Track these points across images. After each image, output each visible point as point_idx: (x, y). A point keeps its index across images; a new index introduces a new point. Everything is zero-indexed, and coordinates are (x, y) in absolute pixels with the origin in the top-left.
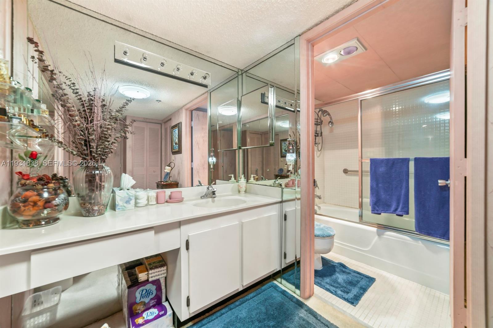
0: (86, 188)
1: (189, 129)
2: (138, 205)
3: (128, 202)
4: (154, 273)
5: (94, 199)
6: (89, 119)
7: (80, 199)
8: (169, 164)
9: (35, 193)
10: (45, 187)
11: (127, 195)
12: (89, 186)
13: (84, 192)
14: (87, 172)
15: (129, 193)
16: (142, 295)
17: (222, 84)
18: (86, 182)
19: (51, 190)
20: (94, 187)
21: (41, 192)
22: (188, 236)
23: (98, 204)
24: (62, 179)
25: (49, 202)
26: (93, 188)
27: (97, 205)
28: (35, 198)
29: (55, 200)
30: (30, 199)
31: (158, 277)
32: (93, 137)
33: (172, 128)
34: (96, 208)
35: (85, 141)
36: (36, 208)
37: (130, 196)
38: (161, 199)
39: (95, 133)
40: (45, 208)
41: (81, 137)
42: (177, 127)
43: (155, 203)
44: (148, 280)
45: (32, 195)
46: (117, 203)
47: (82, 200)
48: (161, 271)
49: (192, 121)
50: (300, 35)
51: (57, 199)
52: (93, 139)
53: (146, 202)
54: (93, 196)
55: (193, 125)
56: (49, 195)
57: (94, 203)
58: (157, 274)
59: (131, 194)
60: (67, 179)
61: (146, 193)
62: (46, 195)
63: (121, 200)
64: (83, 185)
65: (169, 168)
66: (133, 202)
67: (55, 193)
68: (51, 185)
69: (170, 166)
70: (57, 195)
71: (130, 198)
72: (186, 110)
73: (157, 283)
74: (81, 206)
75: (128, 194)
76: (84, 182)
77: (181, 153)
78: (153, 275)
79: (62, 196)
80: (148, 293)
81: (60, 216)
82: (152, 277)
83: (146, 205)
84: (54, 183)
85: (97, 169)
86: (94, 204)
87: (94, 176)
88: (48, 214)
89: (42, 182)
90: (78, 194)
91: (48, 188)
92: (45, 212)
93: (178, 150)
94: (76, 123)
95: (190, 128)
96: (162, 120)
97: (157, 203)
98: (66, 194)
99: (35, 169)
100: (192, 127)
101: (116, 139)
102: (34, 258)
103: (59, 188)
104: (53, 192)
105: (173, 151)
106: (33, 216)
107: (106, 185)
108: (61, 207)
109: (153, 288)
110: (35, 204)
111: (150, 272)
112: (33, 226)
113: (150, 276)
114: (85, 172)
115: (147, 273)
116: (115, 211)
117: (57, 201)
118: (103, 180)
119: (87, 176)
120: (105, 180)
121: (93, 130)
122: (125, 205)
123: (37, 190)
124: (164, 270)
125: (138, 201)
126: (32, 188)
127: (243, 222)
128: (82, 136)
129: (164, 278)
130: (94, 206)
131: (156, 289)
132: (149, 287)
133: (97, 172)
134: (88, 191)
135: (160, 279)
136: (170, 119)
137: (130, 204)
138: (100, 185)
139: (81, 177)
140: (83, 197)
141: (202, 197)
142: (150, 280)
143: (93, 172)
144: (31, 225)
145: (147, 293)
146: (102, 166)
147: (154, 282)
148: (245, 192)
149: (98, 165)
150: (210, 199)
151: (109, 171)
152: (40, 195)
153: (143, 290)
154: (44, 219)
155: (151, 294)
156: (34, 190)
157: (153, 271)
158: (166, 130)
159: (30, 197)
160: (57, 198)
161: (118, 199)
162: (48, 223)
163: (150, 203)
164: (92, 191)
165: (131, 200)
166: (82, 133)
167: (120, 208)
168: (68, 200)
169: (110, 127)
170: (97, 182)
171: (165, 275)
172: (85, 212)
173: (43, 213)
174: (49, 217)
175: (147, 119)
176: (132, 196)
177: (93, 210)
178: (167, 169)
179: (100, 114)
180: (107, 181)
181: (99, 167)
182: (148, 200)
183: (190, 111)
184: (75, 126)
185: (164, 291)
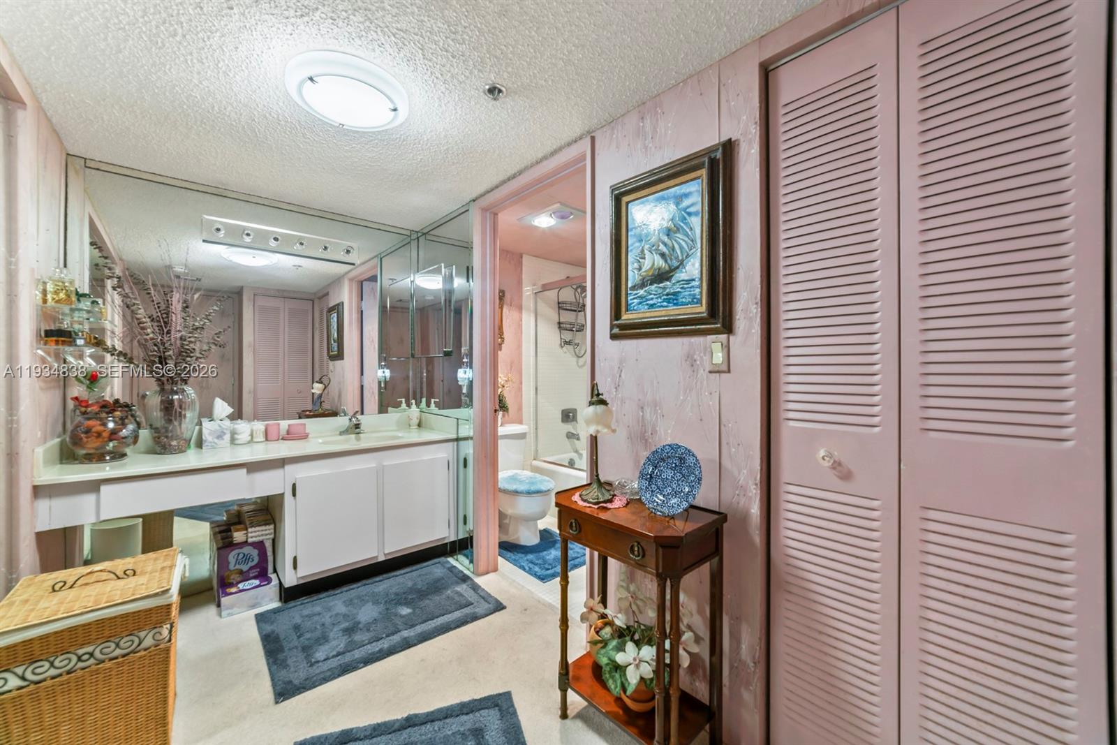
0: (161, 418)
1: (355, 316)
2: (237, 442)
3: (220, 437)
4: (255, 532)
5: (171, 431)
6: (165, 331)
7: (153, 431)
8: (320, 379)
9: (99, 422)
10: (110, 415)
11: (218, 428)
12: (165, 415)
13: (160, 423)
14: (162, 397)
15: (222, 425)
16: (237, 560)
17: (394, 249)
18: (161, 410)
19: (117, 419)
20: (171, 416)
21: (105, 421)
22: (296, 479)
23: (177, 438)
24: (127, 406)
25: (115, 434)
26: (170, 418)
27: (176, 440)
28: (100, 428)
29: (122, 431)
30: (94, 430)
31: (261, 538)
32: (170, 353)
33: (329, 312)
34: (174, 443)
35: (160, 357)
36: (101, 440)
37: (223, 429)
38: (273, 434)
39: (173, 347)
40: (111, 440)
41: (155, 353)
42: (336, 311)
43: (262, 439)
44: (246, 542)
45: (95, 425)
46: (204, 438)
47: (155, 432)
48: (266, 530)
49: (362, 300)
50: (474, 201)
51: (124, 431)
52: (170, 356)
53: (249, 438)
54: (170, 428)
55: (363, 309)
56: (115, 425)
57: (172, 436)
58: (260, 533)
59: (224, 427)
60: (134, 406)
61: (248, 426)
62: (111, 425)
63: (210, 434)
64: (157, 415)
65: (321, 386)
66: (227, 437)
67: (122, 423)
68: (118, 413)
69: (321, 383)
70: (124, 425)
71: (223, 432)
72: (351, 280)
73: (260, 546)
74: (155, 441)
75: (220, 426)
76: (158, 410)
77: (343, 359)
78: (253, 534)
79: (131, 427)
80: (247, 558)
81: (128, 450)
82: (252, 537)
83: (249, 442)
84: (121, 411)
85: (176, 393)
86: (172, 438)
87: (171, 402)
88: (114, 447)
89: (107, 410)
90: (151, 425)
91: (113, 417)
92: (111, 444)
93: (336, 353)
94: (148, 337)
95: (358, 313)
96: (315, 294)
97: (267, 440)
98: (136, 425)
99: (94, 393)
100: (362, 311)
101: (203, 353)
102: (104, 489)
103: (127, 417)
104: (120, 422)
105: (331, 353)
106: (97, 449)
107: (188, 415)
108: (130, 440)
109: (255, 553)
110: (99, 435)
111: (250, 530)
112: (97, 461)
113: (250, 535)
114: (160, 397)
115: (245, 532)
116: (201, 448)
117: (124, 432)
118: (183, 407)
119: (162, 402)
120: (187, 407)
121: (171, 344)
122: (216, 441)
123: (101, 419)
124: (269, 530)
125: (236, 436)
126: (96, 416)
127: (384, 466)
128: (156, 351)
129: (271, 541)
130: (172, 440)
131: (259, 555)
132: (247, 550)
133: (176, 397)
134: (163, 422)
135: (265, 541)
136: (327, 294)
137: (223, 439)
138: (180, 413)
139: (155, 403)
140: (156, 428)
141: (342, 433)
142: (250, 540)
143: (170, 397)
144: (94, 460)
145: (244, 559)
146: (183, 389)
147: (254, 545)
148: (419, 425)
149: (178, 389)
150: (353, 436)
151: (193, 395)
152: (105, 425)
153: (239, 554)
154: (109, 453)
155: (251, 560)
156: (97, 419)
157: (253, 529)
158: (321, 312)
159: (93, 427)
160: (124, 428)
161: (205, 432)
162: (113, 459)
163: (255, 440)
164: (170, 421)
165: (225, 434)
166: (156, 348)
167: (209, 444)
168: (138, 433)
169: (192, 339)
170: (176, 410)
171: (272, 536)
172: (159, 449)
173: (108, 446)
174: (115, 451)
175: (284, 291)
176: (226, 429)
177: (170, 445)
178: (317, 388)
179: (180, 321)
180: (189, 408)
181: (178, 391)
182: (252, 435)
183: (358, 282)
184: (146, 340)
185: (270, 559)
